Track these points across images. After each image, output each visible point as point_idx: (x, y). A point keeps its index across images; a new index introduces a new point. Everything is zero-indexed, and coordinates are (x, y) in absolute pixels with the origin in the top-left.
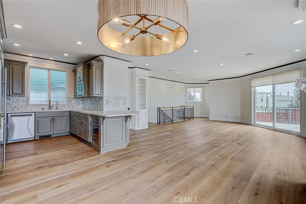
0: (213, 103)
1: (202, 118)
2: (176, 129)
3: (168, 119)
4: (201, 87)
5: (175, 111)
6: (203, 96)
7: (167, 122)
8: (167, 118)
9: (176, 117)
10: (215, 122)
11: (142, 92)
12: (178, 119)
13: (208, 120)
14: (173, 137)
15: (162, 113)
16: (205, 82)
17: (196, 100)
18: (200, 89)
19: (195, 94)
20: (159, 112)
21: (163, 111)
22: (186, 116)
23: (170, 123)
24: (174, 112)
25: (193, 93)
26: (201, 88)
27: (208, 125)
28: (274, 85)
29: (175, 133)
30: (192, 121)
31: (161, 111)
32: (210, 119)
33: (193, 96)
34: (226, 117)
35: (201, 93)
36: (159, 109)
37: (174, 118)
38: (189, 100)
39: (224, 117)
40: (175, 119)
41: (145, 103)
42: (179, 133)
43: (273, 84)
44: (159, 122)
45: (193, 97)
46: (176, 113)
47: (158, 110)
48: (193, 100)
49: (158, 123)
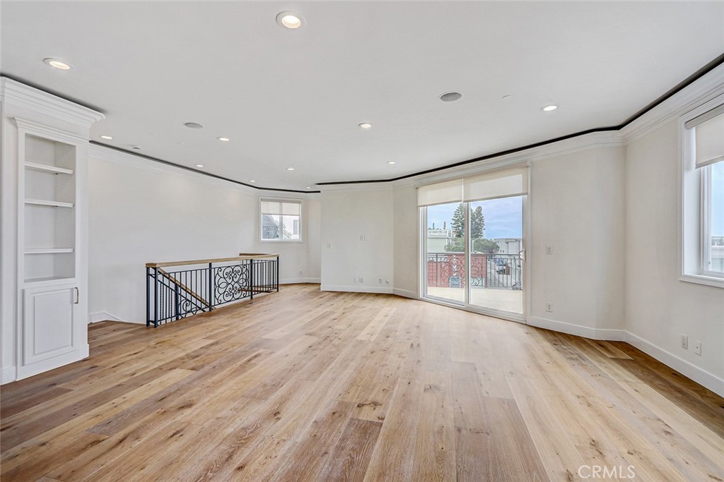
0: (329, 246)
1: (302, 287)
2: (217, 343)
3: (194, 300)
4: (299, 202)
5: (221, 274)
6: (304, 226)
7: (188, 315)
8: (189, 297)
9: (221, 291)
10: (337, 296)
11: (56, 200)
12: (229, 298)
13: (318, 293)
14: (189, 405)
15: (166, 282)
16: (308, 189)
17: (285, 238)
18: (296, 208)
19: (281, 219)
20: (152, 280)
21: (172, 275)
22: (257, 282)
23: (201, 316)
24: (218, 277)
25: (276, 219)
26: (298, 205)
27: (321, 311)
28: (468, 201)
29: (207, 368)
30: (274, 297)
31: (160, 277)
32: (323, 288)
33: (278, 224)
34: (361, 281)
35: (297, 218)
36: (155, 269)
37: (217, 295)
38: (267, 235)
39: (357, 280)
40: (221, 298)
41: (70, 250)
42: (222, 367)
43: (466, 200)
44: (152, 318)
45: (276, 227)
46: (222, 280)
47: (148, 275)
48: (278, 236)
49: (148, 321)
